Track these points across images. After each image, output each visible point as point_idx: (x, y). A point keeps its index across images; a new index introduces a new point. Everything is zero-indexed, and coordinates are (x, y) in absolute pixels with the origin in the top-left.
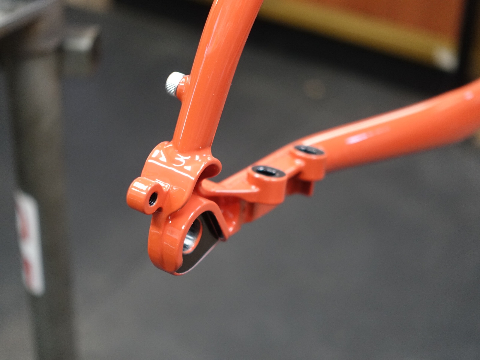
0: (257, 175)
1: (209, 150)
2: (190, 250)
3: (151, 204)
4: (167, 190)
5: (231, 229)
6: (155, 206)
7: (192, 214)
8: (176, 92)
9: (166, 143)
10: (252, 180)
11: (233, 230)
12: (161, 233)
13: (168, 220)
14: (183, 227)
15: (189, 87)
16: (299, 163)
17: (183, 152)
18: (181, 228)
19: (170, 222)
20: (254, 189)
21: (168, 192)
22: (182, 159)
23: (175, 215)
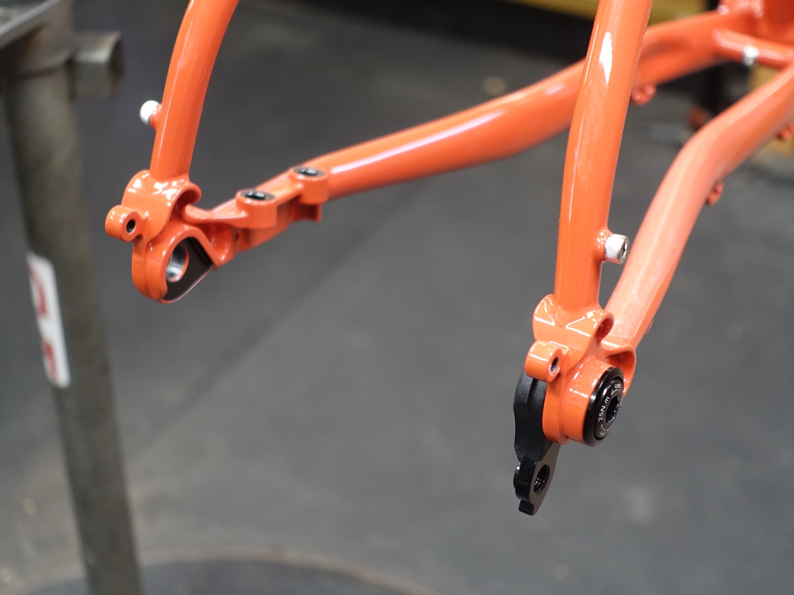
0: (249, 201)
1: (187, 176)
2: (177, 278)
3: (129, 231)
4: (145, 218)
5: (223, 257)
6: (133, 233)
7: (173, 240)
8: (149, 121)
9: (144, 171)
10: (241, 206)
11: (225, 259)
12: (143, 260)
13: (148, 247)
14: (164, 253)
15: (161, 115)
16: (300, 186)
17: (161, 179)
18: (162, 254)
19: (152, 249)
20: (243, 214)
21: (146, 220)
22: (159, 186)
23: (155, 241)
